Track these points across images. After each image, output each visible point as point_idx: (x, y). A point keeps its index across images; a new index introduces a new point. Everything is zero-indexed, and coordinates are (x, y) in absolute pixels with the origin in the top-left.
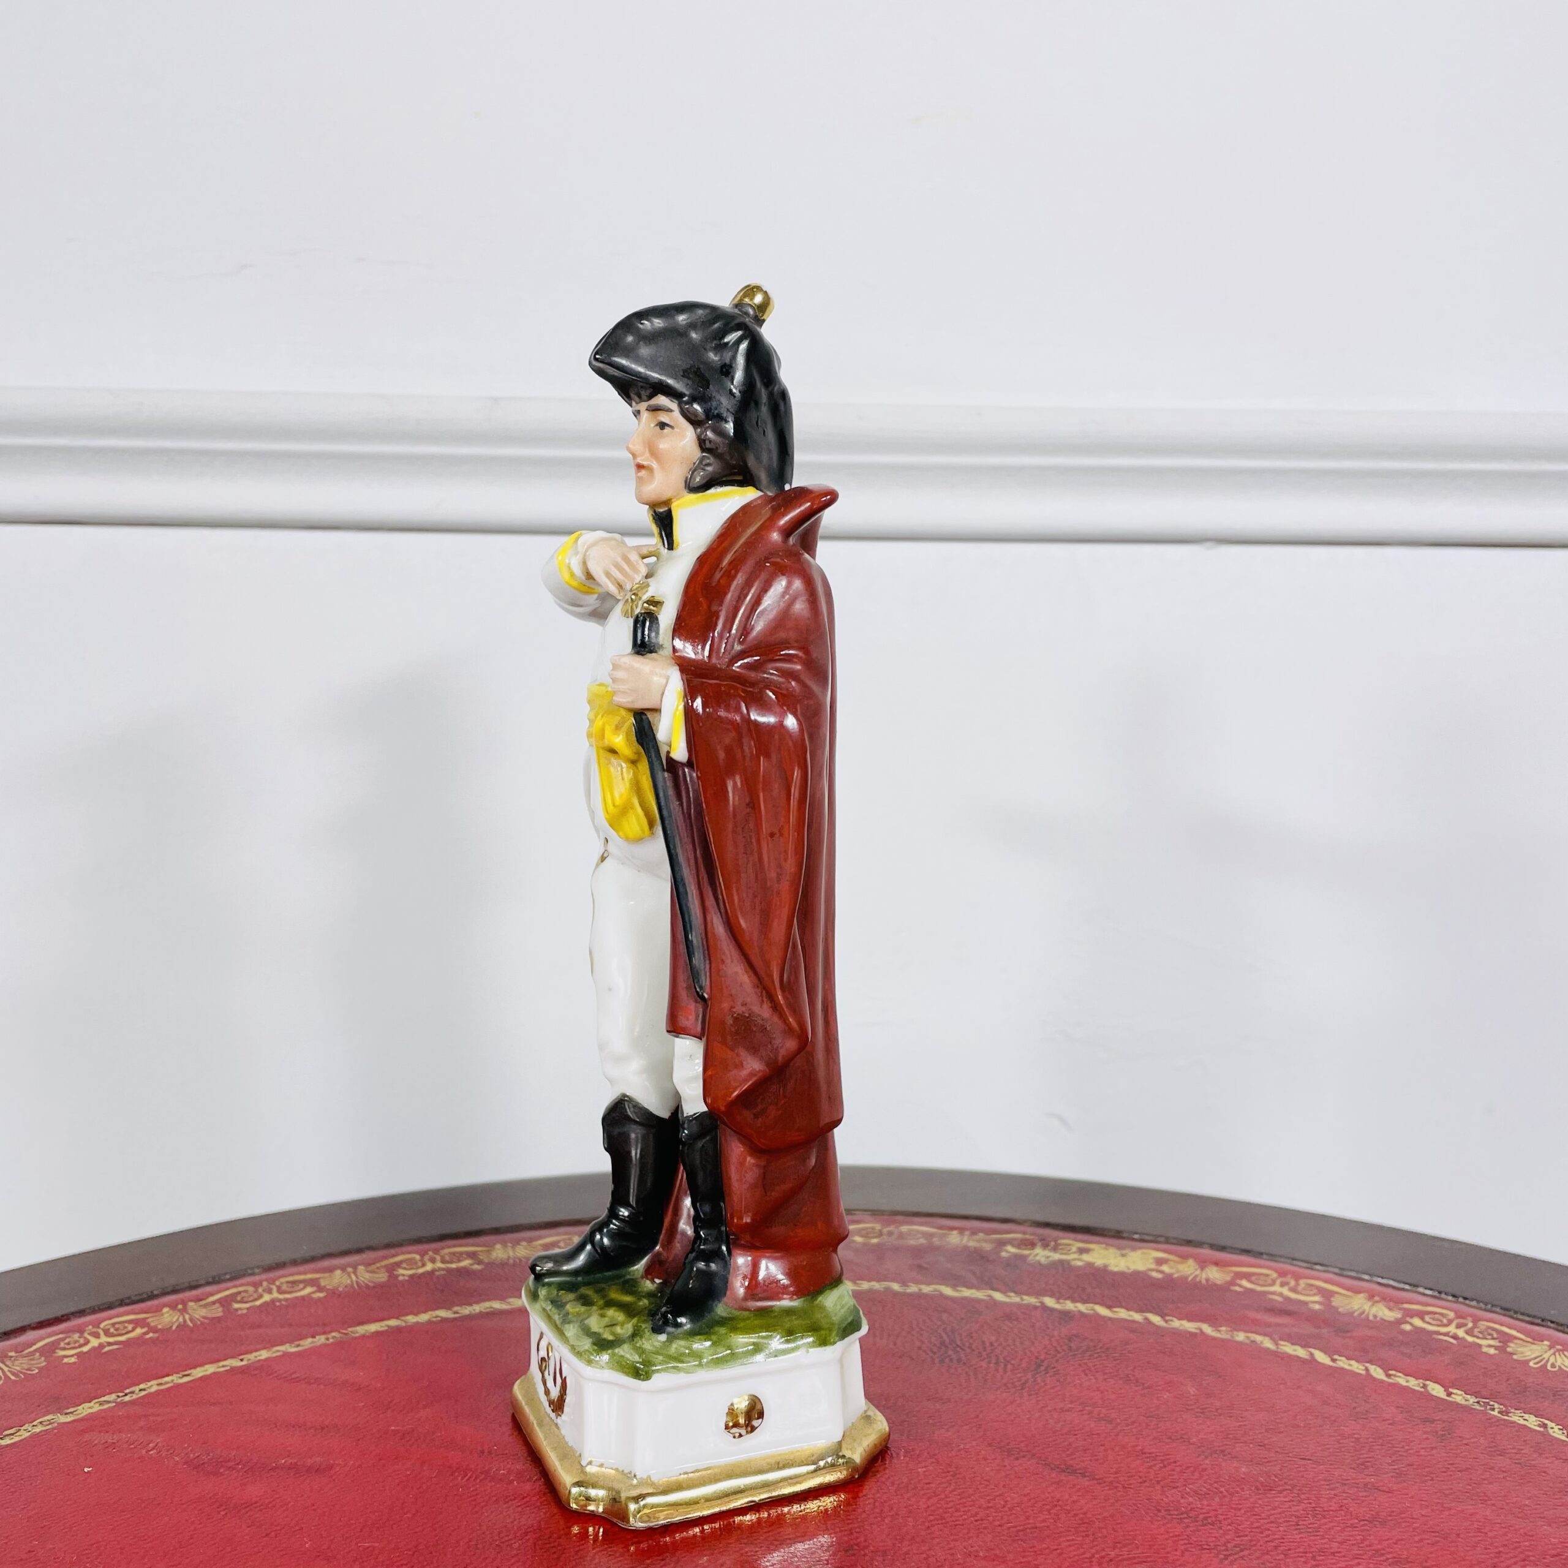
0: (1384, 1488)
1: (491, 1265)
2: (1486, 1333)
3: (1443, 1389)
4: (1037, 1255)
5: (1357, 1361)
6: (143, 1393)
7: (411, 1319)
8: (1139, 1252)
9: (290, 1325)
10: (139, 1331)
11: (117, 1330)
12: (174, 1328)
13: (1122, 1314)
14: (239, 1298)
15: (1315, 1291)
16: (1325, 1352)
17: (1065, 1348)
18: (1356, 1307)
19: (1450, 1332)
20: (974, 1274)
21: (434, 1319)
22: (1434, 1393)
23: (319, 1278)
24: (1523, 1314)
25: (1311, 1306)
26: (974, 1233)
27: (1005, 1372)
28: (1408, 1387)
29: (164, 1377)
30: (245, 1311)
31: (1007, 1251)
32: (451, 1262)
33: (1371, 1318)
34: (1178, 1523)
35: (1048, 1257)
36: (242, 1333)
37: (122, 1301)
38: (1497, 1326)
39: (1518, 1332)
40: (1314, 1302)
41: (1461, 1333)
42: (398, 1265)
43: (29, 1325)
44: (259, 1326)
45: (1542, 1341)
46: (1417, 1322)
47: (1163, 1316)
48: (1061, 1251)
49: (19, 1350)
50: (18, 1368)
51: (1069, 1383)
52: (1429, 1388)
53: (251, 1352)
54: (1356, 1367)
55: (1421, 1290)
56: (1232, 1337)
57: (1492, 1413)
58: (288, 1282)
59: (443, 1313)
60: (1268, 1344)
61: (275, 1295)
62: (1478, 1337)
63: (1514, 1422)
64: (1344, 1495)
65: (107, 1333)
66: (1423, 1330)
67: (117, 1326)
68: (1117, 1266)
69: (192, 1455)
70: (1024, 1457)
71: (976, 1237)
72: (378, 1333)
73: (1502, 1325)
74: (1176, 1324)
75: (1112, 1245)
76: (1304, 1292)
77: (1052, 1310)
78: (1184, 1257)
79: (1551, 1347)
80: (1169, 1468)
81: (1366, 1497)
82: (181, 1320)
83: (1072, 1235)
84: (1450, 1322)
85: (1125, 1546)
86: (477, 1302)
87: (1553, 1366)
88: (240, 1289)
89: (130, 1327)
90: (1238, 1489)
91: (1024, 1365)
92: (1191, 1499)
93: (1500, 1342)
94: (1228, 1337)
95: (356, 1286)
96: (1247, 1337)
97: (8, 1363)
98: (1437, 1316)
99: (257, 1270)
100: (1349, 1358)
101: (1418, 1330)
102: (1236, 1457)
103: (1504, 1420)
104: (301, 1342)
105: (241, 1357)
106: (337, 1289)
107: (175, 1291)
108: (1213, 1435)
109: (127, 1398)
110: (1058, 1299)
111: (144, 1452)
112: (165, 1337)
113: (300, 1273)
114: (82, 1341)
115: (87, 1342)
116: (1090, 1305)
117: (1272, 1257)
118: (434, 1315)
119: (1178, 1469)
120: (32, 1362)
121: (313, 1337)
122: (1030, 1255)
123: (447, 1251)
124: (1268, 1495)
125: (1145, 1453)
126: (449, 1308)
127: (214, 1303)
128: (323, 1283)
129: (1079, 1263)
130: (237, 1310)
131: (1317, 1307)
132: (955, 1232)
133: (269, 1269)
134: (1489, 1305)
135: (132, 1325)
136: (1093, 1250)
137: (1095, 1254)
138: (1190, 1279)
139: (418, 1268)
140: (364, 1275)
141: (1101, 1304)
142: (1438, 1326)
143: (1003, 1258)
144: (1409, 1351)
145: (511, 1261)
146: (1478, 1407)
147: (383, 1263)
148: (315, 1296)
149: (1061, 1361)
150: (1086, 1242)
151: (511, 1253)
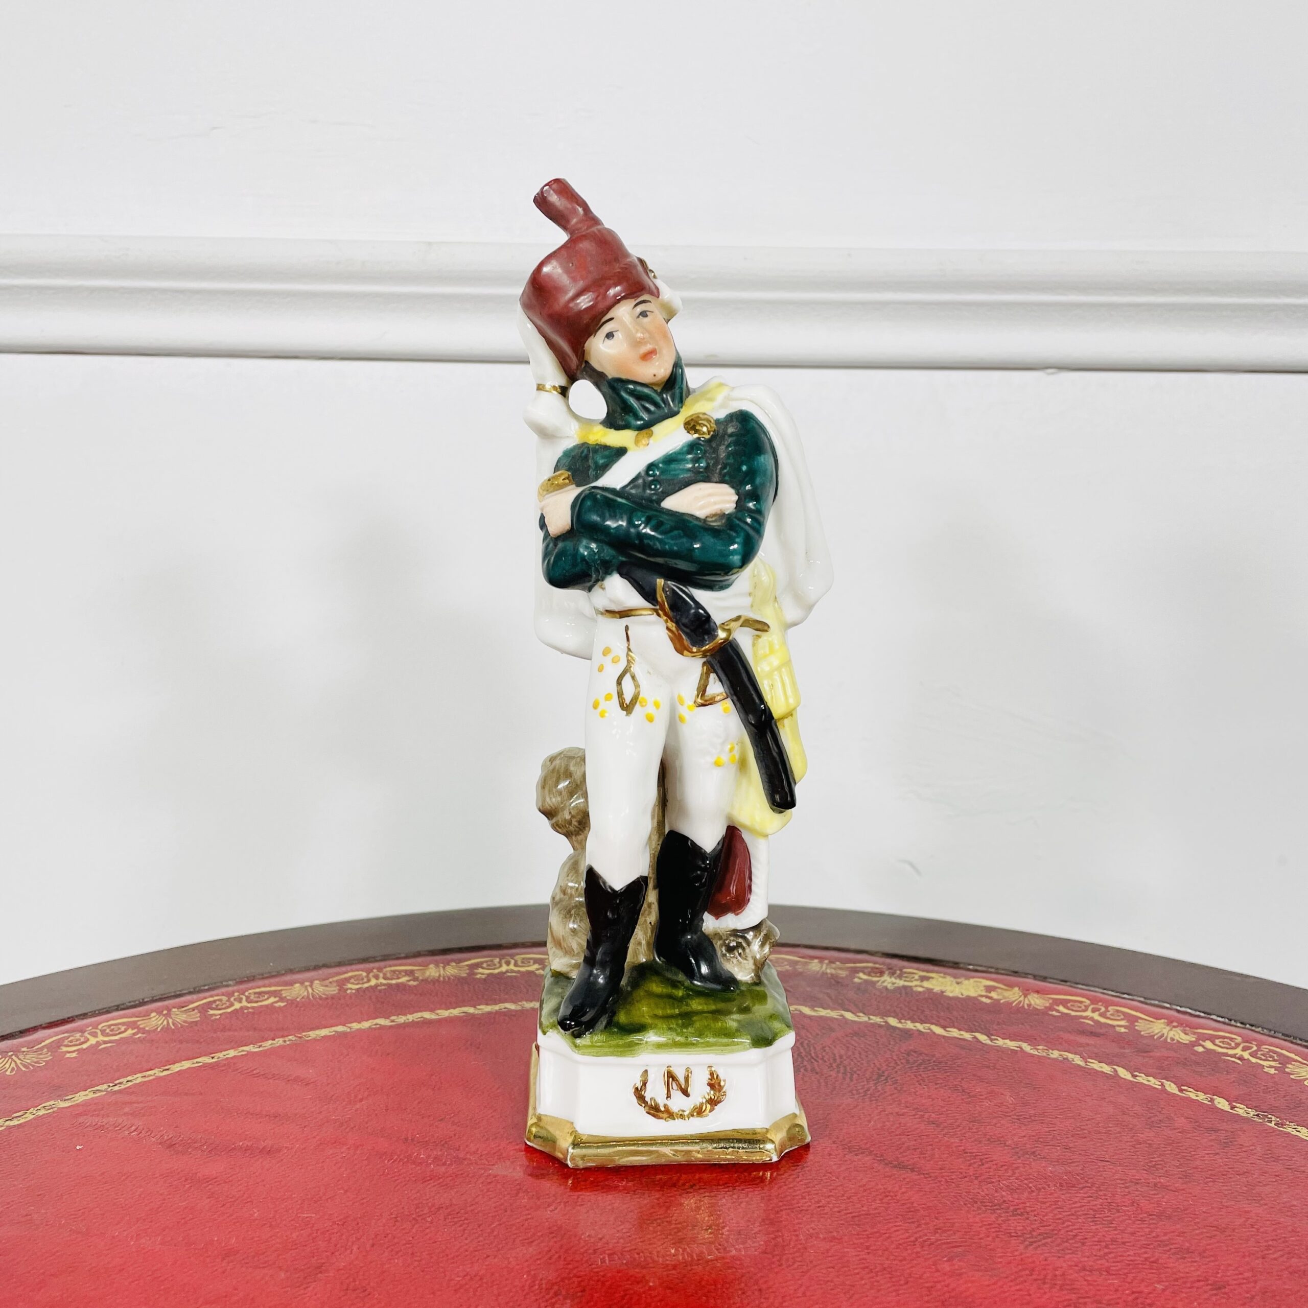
0: (1171, 1188)
1: (425, 981)
2: (1267, 1056)
3: (1227, 1103)
4: (884, 982)
5: (1155, 1078)
6: (130, 1084)
7: (355, 1026)
8: (972, 980)
9: (255, 1029)
10: (130, 1032)
11: (112, 1030)
12: (159, 1030)
13: (955, 1033)
14: (214, 1006)
15: (1121, 1017)
16: (1127, 1070)
17: (903, 1061)
18: (1157, 1031)
19: (1237, 1054)
20: (830, 997)
21: (375, 1027)
22: (1220, 1106)
23: (281, 990)
24: (1301, 1039)
25: (1118, 1029)
26: (832, 961)
27: (851, 1080)
28: (1198, 1100)
29: (148, 1071)
30: (218, 1017)
31: (860, 978)
32: (392, 979)
33: (1169, 1040)
35: (894, 984)
36: (215, 1035)
37: (118, 1006)
38: (1278, 1050)
39: (1293, 1053)
40: (1121, 1025)
41: (1246, 1055)
42: (347, 980)
43: (41, 1025)
44: (231, 1030)
46: (1209, 1045)
47: (989, 1035)
48: (904, 979)
49: (30, 1046)
50: (28, 1061)
51: (905, 1091)
52: (1216, 1102)
53: (221, 1052)
54: (1154, 1083)
55: (1214, 1017)
56: (1048, 1054)
57: (1270, 1124)
58: (255, 993)
59: (382, 1022)
60: (1078, 1061)
61: (244, 1003)
62: (1261, 1059)
63: (1289, 1133)
64: (1136, 1192)
65: (103, 1032)
66: (1214, 1050)
67: (112, 1027)
68: (952, 992)
69: (166, 1137)
70: (863, 1153)
71: (834, 965)
72: (327, 1038)
73: (1282, 1048)
74: (1000, 1042)
75: (949, 974)
77: (895, 1028)
78: (1011, 986)
81: (1154, 1194)
82: (165, 1023)
83: (916, 965)
84: (1237, 1045)
86: (410, 1013)
88: (216, 998)
89: (123, 1028)
91: (868, 1075)
93: (1280, 1063)
95: (311, 997)
96: (1060, 1055)
97: (21, 1057)
98: (1226, 1040)
99: (227, 983)
100: (1147, 1075)
101: (1208, 1051)
102: (1044, 1158)
103: (1281, 1131)
105: (212, 1055)
106: (296, 1000)
107: (162, 999)
109: (116, 1088)
110: (900, 1020)
111: (126, 1133)
112: (151, 1038)
113: (264, 986)
114: (82, 1039)
115: (87, 1040)
116: (928, 1025)
117: (1083, 987)
120: (41, 1056)
122: (878, 981)
123: (388, 969)
124: (1070, 1191)
125: (967, 1153)
126: (387, 1017)
127: (193, 1009)
128: (284, 994)
129: (920, 989)
130: (213, 1016)
131: (1123, 1030)
132: (816, 961)
133: (241, 982)
134: (1273, 1032)
135: (125, 1027)
136: (932, 978)
137: (934, 982)
138: (1014, 1004)
139: (363, 983)
140: (319, 989)
141: (936, 1025)
142: (1227, 1048)
143: (855, 983)
144: (1199, 1069)
145: (442, 979)
146: (1256, 1119)
147: (335, 979)
148: (277, 1005)
149: (899, 1073)
150: (928, 971)
151: (442, 972)
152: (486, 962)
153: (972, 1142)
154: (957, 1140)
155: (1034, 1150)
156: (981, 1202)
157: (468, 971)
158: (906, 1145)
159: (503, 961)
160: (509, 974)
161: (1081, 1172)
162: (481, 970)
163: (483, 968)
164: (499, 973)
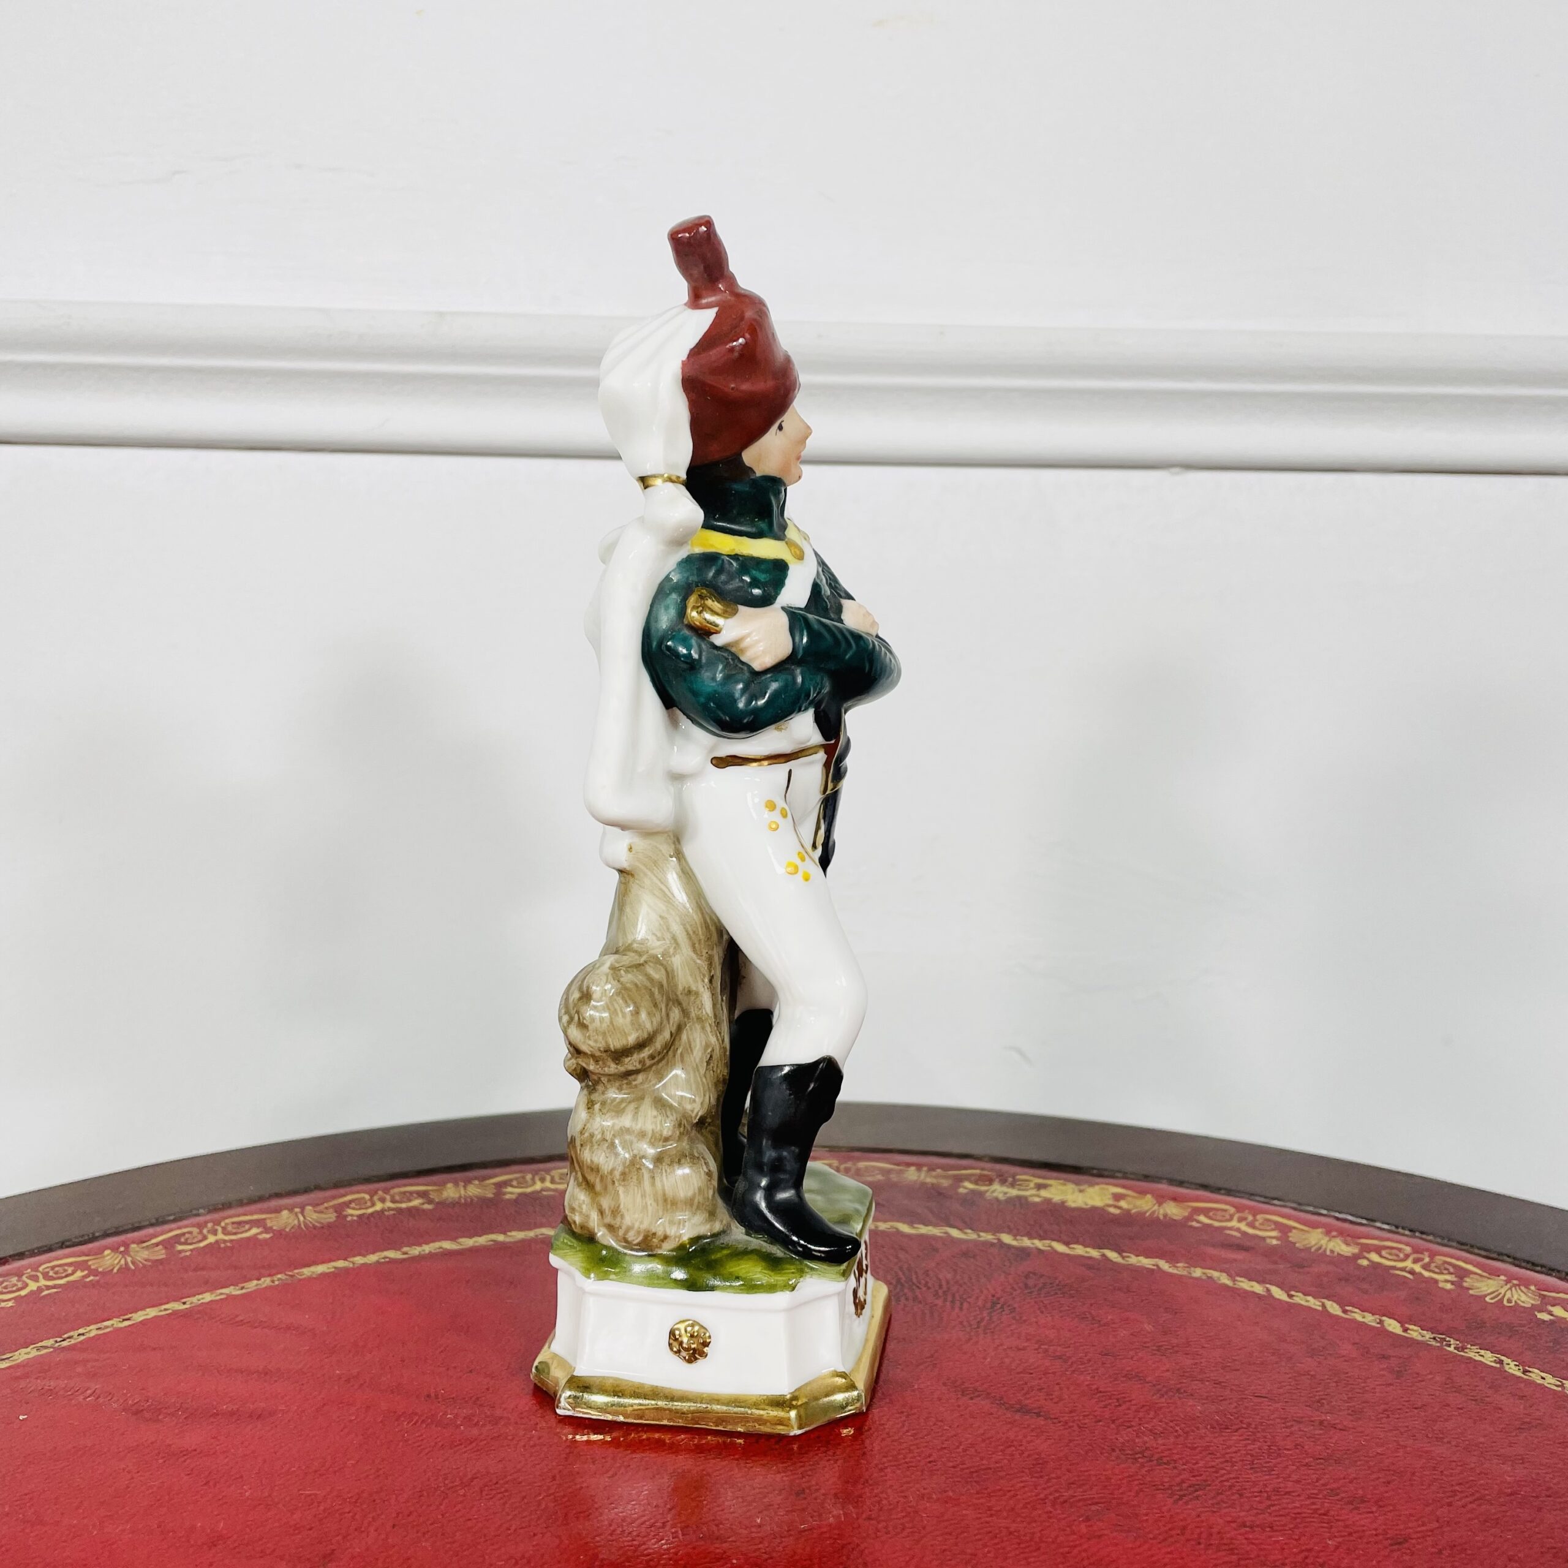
0: (1339, 1426)
1: (442, 1204)
2: (1442, 1268)
3: (1398, 1325)
4: (994, 1191)
5: (1314, 1297)
6: (82, 1338)
7: (359, 1260)
8: (1097, 1188)
9: (236, 1268)
10: (79, 1274)
11: (56, 1273)
12: (115, 1270)
13: (1079, 1250)
14: (183, 1240)
15: (1273, 1227)
16: (1282, 1289)
17: (1021, 1285)
18: (1313, 1243)
19: (1406, 1267)
20: (932, 1211)
21: (383, 1260)
22: (1390, 1329)
23: (265, 1219)
24: (1479, 1248)
25: (1268, 1241)
26: (932, 1169)
27: (961, 1309)
28: (1364, 1322)
29: (104, 1321)
30: (188, 1254)
31: (965, 1188)
32: (401, 1202)
33: (1328, 1253)
34: (1133, 1463)
35: (1005, 1193)
36: (186, 1276)
37: (63, 1243)
38: (1453, 1261)
39: (1475, 1266)
40: (1271, 1236)
41: (1417, 1268)
42: (347, 1205)
44: (203, 1269)
45: (1499, 1276)
46: (1374, 1257)
47: (1120, 1251)
48: (1018, 1187)
51: (1025, 1321)
52: (1386, 1324)
53: (195, 1296)
54: (1313, 1302)
55: (1378, 1224)
56: (1190, 1273)
57: (1448, 1349)
58: (233, 1223)
59: (392, 1254)
60: (1224, 1279)
61: (220, 1236)
62: (1434, 1272)
63: (1470, 1358)
64: (1300, 1433)
65: (46, 1276)
66: (1379, 1264)
67: (57, 1269)
68: (1074, 1202)
69: (130, 1402)
70: (979, 1396)
71: (934, 1173)
72: (324, 1275)
73: (1458, 1259)
74: (1133, 1260)
75: (1070, 1181)
76: (1262, 1227)
77: (1009, 1247)
78: (1143, 1193)
79: (1507, 1282)
80: (1124, 1407)
81: (1320, 1435)
82: (123, 1262)
83: (1032, 1171)
84: (1407, 1256)
85: (1080, 1486)
86: (427, 1243)
87: (1509, 1301)
88: (184, 1230)
89: (70, 1270)
90: (1193, 1428)
91: (980, 1303)
92: (1146, 1438)
93: (1456, 1277)
94: (1185, 1273)
95: (303, 1226)
96: (1204, 1273)
98: (1394, 1251)
99: (201, 1211)
100: (1305, 1294)
101: (1375, 1266)
102: (1192, 1395)
103: (1460, 1355)
104: (246, 1285)
105: (184, 1300)
106: (284, 1230)
107: (117, 1233)
108: (1168, 1373)
109: (65, 1344)
110: (1015, 1236)
111: (81, 1398)
112: (105, 1281)
113: (245, 1215)
114: (20, 1285)
115: (26, 1285)
116: (1047, 1242)
117: (1229, 1192)
118: (383, 1256)
119: (1134, 1408)
121: (258, 1279)
122: (987, 1191)
123: (396, 1190)
124: (1223, 1434)
125: (1100, 1392)
127: (157, 1245)
128: (269, 1224)
129: (1037, 1200)
130: (180, 1252)
131: (1274, 1242)
132: (913, 1168)
133: (215, 1209)
134: (1445, 1239)
135: (72, 1268)
136: (1050, 1186)
137: (1053, 1190)
138: (1148, 1214)
139: (367, 1208)
140: (312, 1216)
141: (1058, 1241)
142: (1395, 1261)
143: (957, 1194)
144: (1365, 1286)
145: (463, 1201)
146: (1433, 1343)
147: (331, 1203)
148: (261, 1237)
149: (1018, 1299)
150: (1044, 1178)
151: (462, 1192)
152: (516, 1179)
153: (1106, 1379)
154: (1089, 1378)
155: (1179, 1386)
156: (1120, 1451)
157: (495, 1191)
158: (1029, 1384)
159: (537, 1178)
160: (545, 1193)
161: (1234, 1411)
162: (510, 1189)
163: (512, 1186)
164: (533, 1193)
